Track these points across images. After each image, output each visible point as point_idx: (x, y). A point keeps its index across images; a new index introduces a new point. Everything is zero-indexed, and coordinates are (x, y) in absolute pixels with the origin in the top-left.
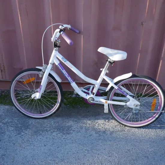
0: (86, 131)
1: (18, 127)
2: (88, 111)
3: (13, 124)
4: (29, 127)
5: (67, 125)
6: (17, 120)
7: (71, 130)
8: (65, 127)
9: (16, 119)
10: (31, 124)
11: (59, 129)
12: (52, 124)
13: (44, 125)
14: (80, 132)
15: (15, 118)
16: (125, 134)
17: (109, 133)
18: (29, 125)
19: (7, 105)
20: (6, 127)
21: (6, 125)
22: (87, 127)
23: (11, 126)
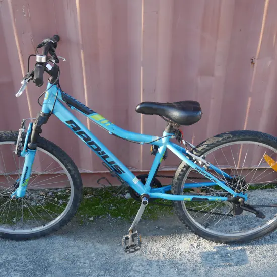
0: (160, 272)
1: (28, 271)
2: (159, 228)
3: (18, 266)
4: (49, 269)
5: (121, 260)
6: (25, 255)
7: (130, 271)
8: (119, 265)
9: (23, 252)
10: (53, 264)
11: (108, 270)
12: (94, 260)
13: (78, 264)
14: (148, 274)
15: (21, 250)
16: (234, 272)
17: (203, 272)
18: (50, 265)
19: (3, 223)
20: (5, 273)
21: (4, 269)
22: (160, 261)
23: (15, 271)
